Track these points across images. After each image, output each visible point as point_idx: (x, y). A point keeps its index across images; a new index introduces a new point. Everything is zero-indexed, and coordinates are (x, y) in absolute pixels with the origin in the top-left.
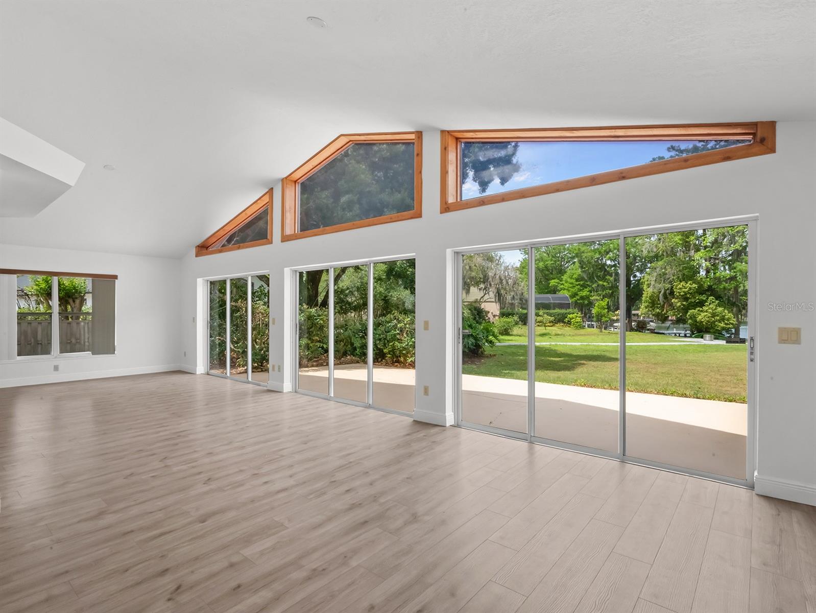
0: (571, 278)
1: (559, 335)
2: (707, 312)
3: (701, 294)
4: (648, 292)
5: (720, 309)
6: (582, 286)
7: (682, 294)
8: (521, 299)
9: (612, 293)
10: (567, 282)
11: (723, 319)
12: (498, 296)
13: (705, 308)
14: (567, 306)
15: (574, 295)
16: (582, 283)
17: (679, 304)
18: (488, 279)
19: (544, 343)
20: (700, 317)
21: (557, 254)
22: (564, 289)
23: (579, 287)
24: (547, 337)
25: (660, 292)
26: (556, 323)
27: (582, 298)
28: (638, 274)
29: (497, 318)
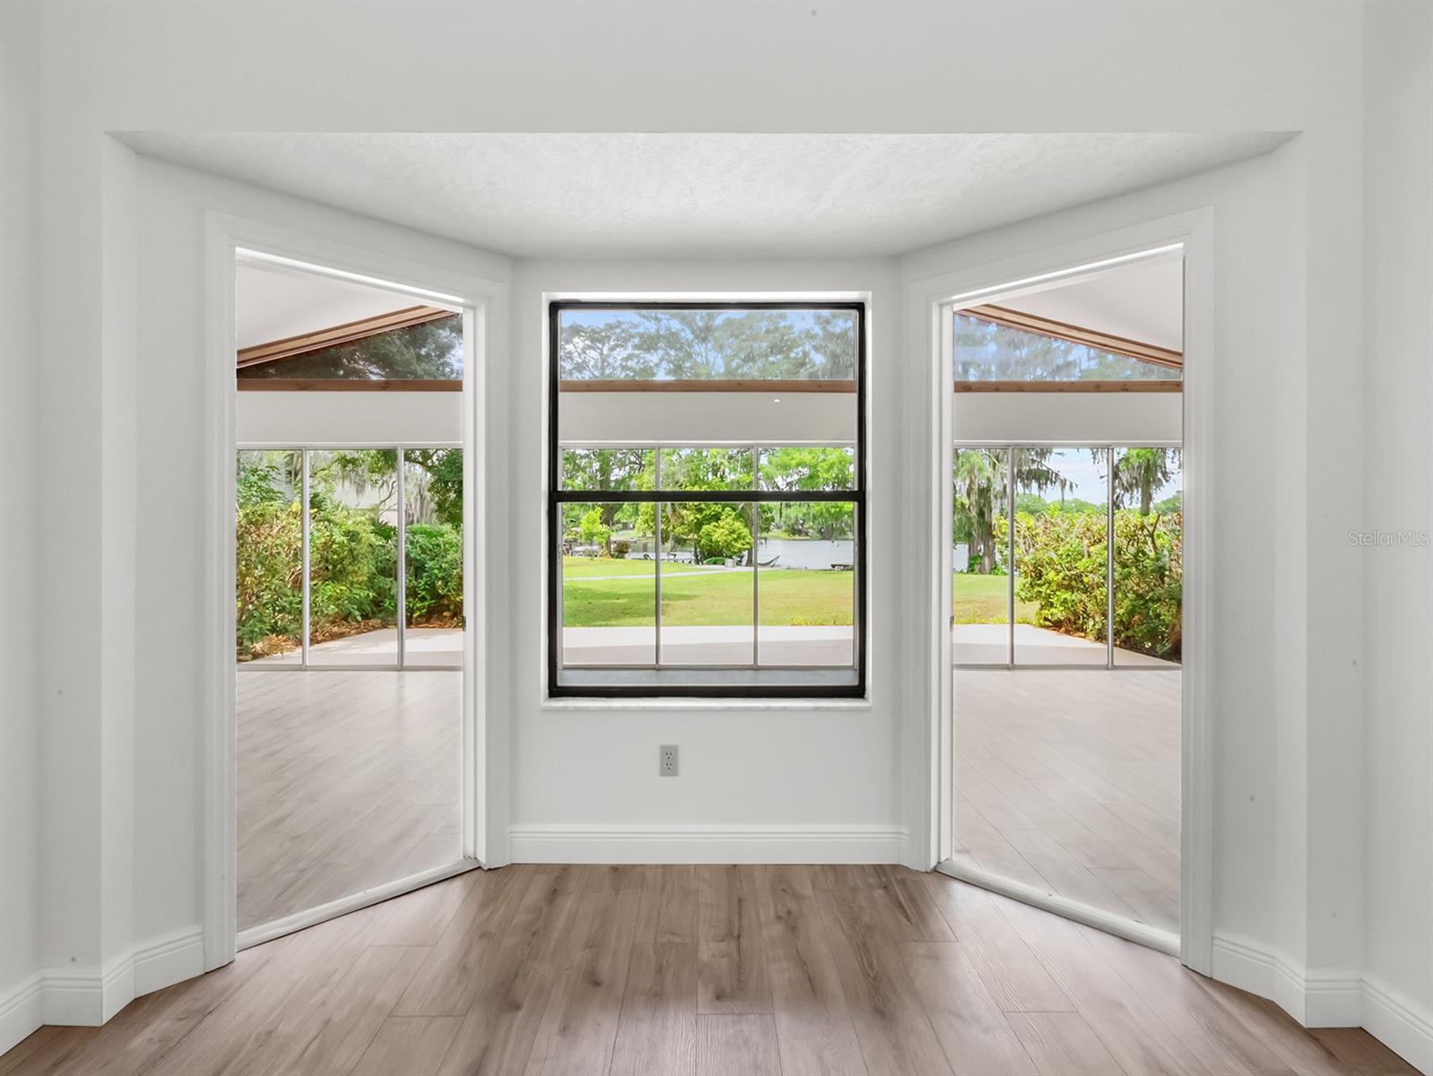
2: (723, 528)
5: (736, 524)
11: (739, 538)
13: (721, 523)
17: (692, 518)
20: (716, 536)
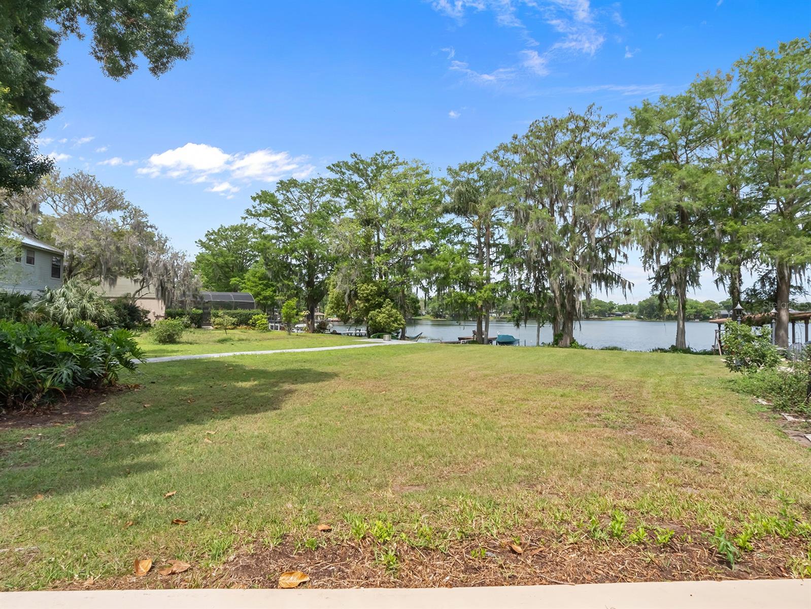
0: (254, 277)
1: (243, 340)
2: (384, 313)
3: (380, 296)
4: (333, 293)
5: (394, 311)
6: (265, 285)
7: (365, 295)
8: (194, 296)
9: (297, 293)
10: (249, 280)
11: (396, 320)
12: (162, 290)
13: (383, 310)
14: (250, 306)
15: (257, 295)
16: (265, 282)
17: (362, 305)
18: (147, 267)
19: (226, 354)
20: (379, 318)
21: (238, 250)
22: (246, 289)
23: (262, 286)
24: (228, 343)
25: (345, 293)
26: (237, 325)
27: (265, 298)
28: (320, 275)
29: (161, 319)
